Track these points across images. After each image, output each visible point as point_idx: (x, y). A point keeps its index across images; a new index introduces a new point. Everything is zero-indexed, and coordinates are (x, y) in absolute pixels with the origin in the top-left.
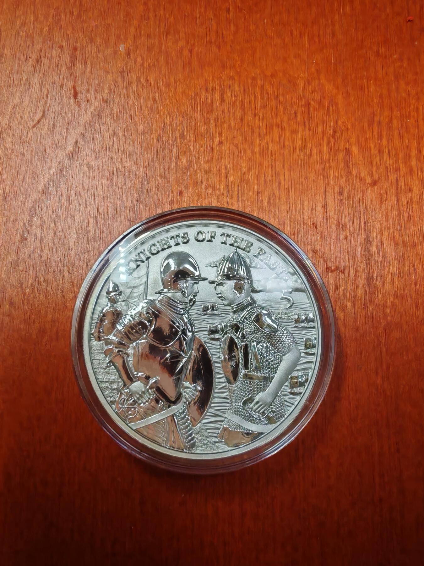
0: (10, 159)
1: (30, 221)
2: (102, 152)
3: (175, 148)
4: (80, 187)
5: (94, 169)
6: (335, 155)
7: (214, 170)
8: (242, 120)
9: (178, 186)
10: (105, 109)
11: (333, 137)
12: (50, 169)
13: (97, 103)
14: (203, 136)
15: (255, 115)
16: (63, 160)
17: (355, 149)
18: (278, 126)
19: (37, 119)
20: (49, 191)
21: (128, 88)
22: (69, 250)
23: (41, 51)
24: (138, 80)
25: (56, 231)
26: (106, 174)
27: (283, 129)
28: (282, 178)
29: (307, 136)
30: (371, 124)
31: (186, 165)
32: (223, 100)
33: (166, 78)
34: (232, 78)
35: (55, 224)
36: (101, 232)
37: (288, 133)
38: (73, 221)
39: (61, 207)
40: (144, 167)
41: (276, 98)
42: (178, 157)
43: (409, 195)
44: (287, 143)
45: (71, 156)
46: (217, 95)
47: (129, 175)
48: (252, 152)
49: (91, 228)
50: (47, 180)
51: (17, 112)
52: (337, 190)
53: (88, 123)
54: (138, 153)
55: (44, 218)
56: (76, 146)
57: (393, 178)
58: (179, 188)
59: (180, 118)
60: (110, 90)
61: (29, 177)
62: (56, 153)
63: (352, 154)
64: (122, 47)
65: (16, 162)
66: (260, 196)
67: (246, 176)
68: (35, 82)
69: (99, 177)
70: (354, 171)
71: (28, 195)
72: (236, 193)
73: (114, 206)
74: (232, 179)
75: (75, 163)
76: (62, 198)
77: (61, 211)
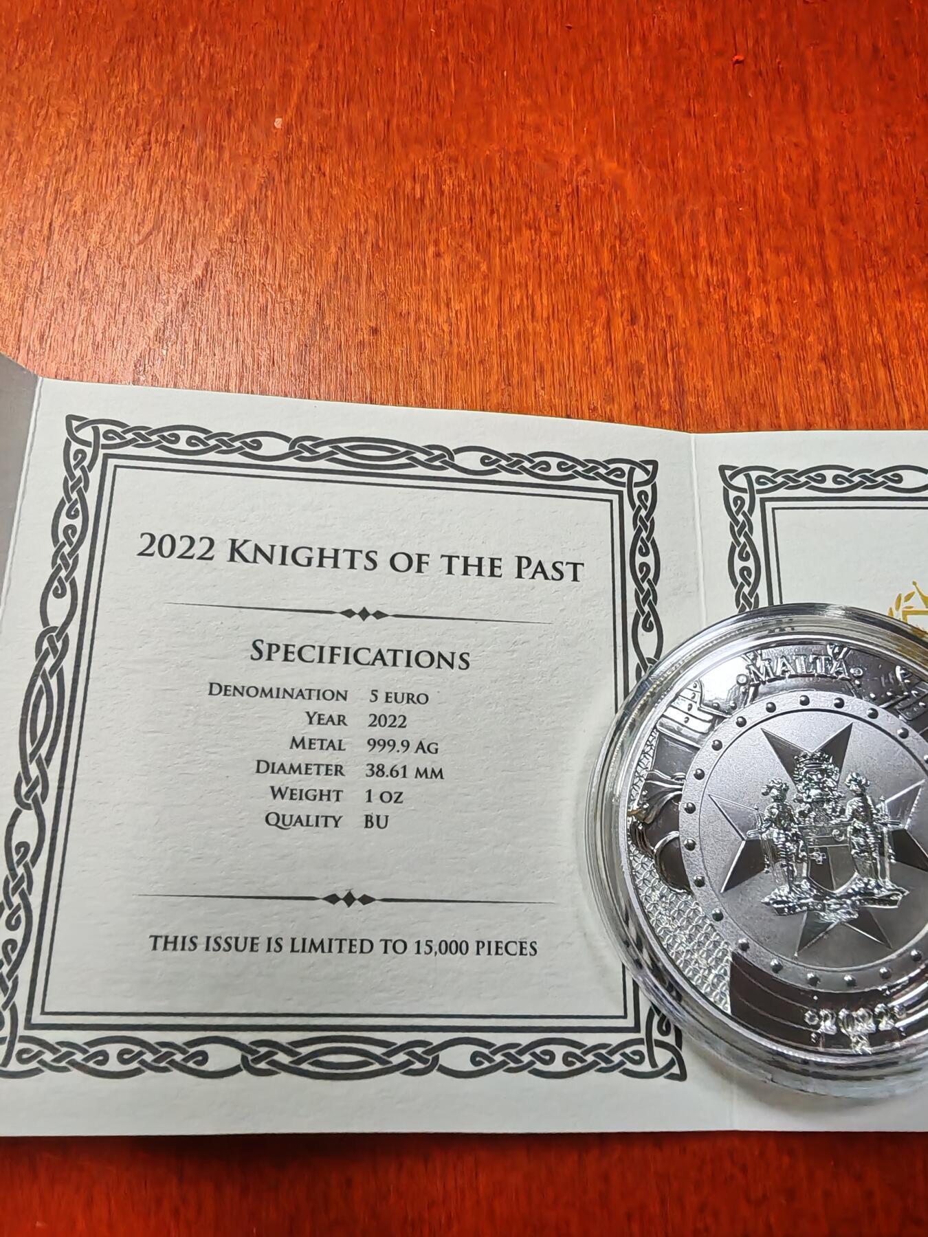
2: (248, 276)
3: (365, 265)
4: (215, 328)
5: (236, 301)
6: (623, 265)
7: (428, 295)
8: (471, 220)
9: (370, 321)
10: (253, 213)
11: (619, 238)
12: (166, 303)
13: (240, 206)
14: (409, 245)
15: (492, 212)
16: (186, 290)
17: (654, 255)
18: (529, 227)
19: (145, 230)
20: (166, 337)
21: (288, 182)
23: (150, 134)
24: (305, 169)
26: (256, 308)
27: (538, 230)
28: (537, 303)
29: (577, 238)
30: (679, 217)
31: (383, 288)
32: (440, 192)
33: (348, 163)
34: (455, 160)
37: (545, 236)
39: (185, 359)
40: (316, 296)
41: (525, 185)
42: (370, 279)
43: (745, 319)
44: (545, 250)
45: (200, 284)
46: (431, 186)
47: (292, 308)
48: (489, 266)
50: (161, 319)
51: (113, 224)
52: (627, 316)
53: (227, 234)
54: (306, 275)
56: (207, 270)
57: (717, 295)
58: (373, 324)
59: (371, 222)
60: (261, 186)
61: (133, 317)
62: (176, 280)
63: (650, 264)
64: (278, 123)
65: (113, 296)
66: (503, 330)
67: (479, 302)
68: (141, 178)
69: (244, 312)
70: (656, 287)
71: (132, 343)
72: (464, 326)
73: (270, 354)
74: (457, 308)
75: (206, 294)
76: (186, 346)
77: (184, 365)
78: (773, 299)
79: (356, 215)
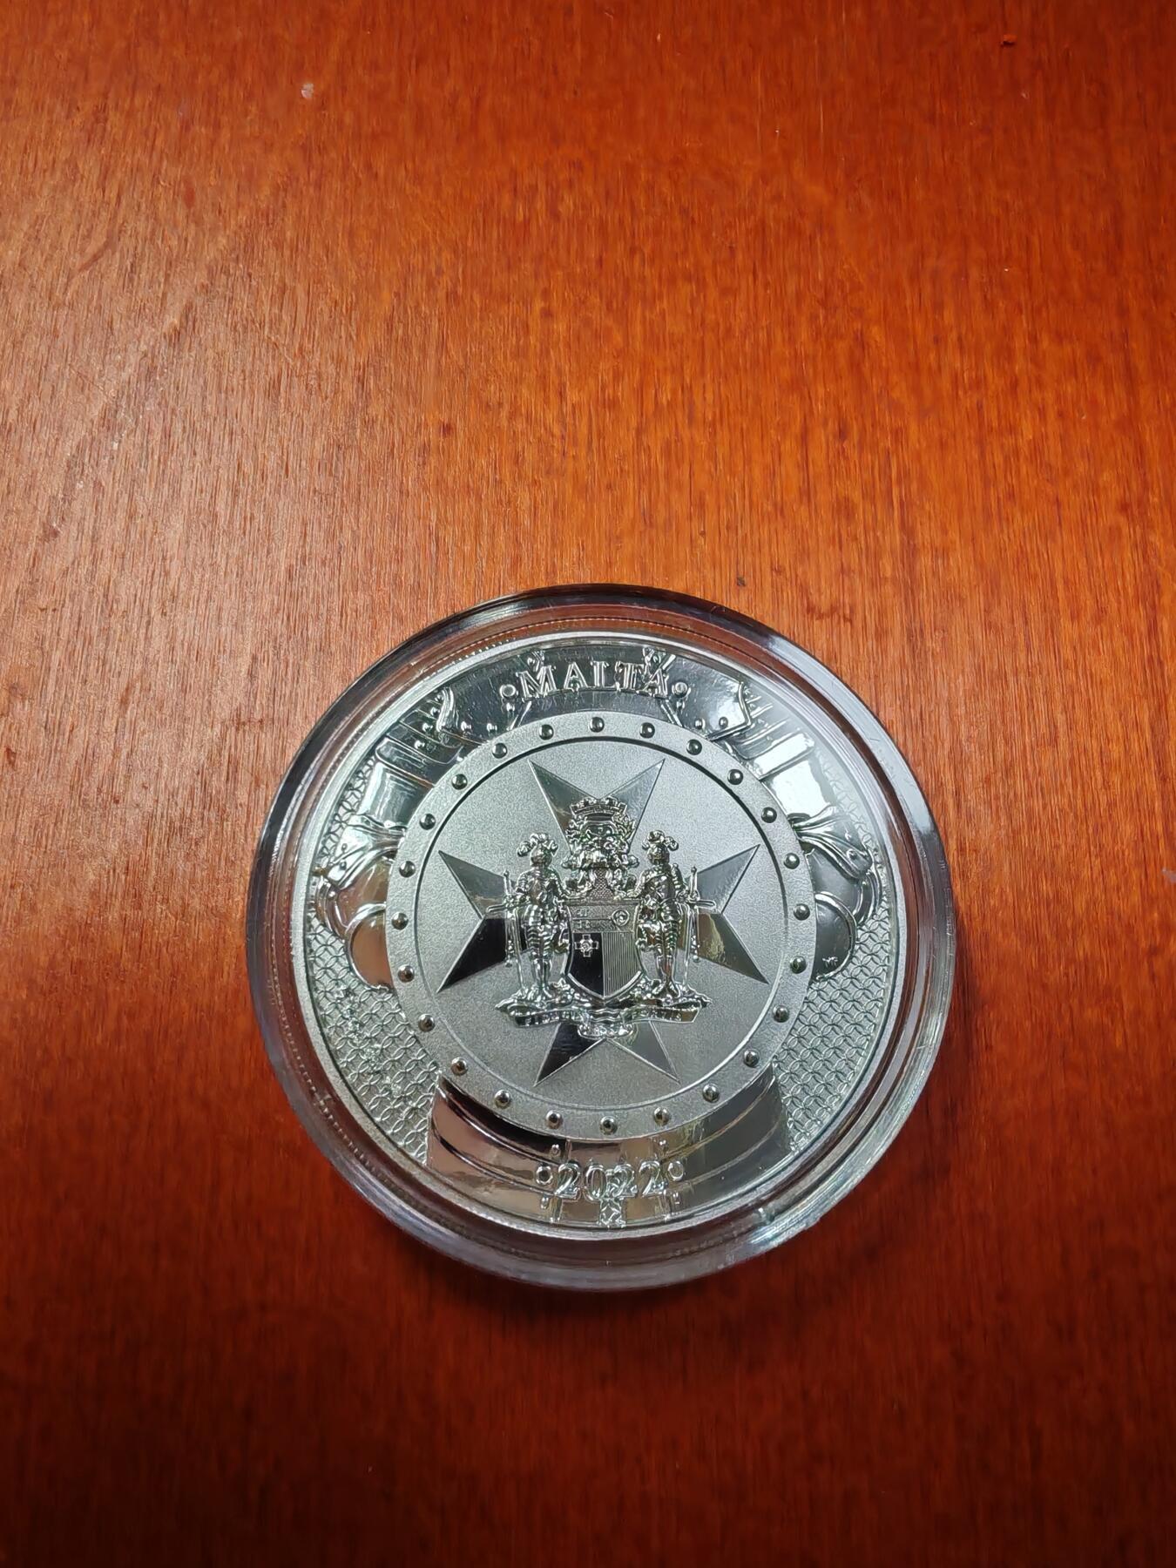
0: (21, 342)
1: (69, 490)
2: (252, 330)
3: (435, 324)
4: (197, 411)
5: (231, 369)
6: (829, 345)
7: (531, 376)
8: (600, 262)
9: (440, 412)
10: (263, 232)
11: (824, 303)
12: (121, 367)
13: (243, 218)
14: (505, 298)
15: (633, 251)
16: (154, 347)
17: (876, 333)
18: (688, 278)
19: (91, 249)
20: (119, 421)
21: (318, 186)
22: (164, 559)
23: (105, 96)
24: (347, 167)
25: (131, 516)
26: (262, 382)
27: (702, 285)
28: (698, 400)
29: (760, 300)
30: (915, 277)
31: (461, 362)
32: (554, 215)
33: (414, 161)
34: (578, 166)
35: (131, 497)
36: (245, 518)
37: (713, 293)
38: (176, 493)
39: (147, 457)
40: (357, 367)
41: (684, 211)
42: (442, 346)
43: (1009, 441)
44: (711, 317)
45: (176, 338)
46: (540, 205)
47: (319, 385)
48: (626, 337)
49: (221, 507)
50: (112, 393)
51: (42, 236)
52: (832, 426)
53: (221, 262)
54: (343, 334)
55: (104, 484)
56: (187, 317)
57: (968, 401)
58: (445, 418)
59: (447, 255)
60: (277, 188)
61: (68, 386)
62: (138, 330)
63: (869, 346)
64: (307, 90)
65: (37, 351)
66: (644, 439)
67: (609, 391)
68: (90, 166)
69: (244, 388)
70: (875, 384)
71: (65, 429)
72: (585, 430)
73: (281, 458)
74: (575, 399)
75: (186, 354)
76: (150, 438)
77: (146, 468)
78: (1051, 415)
79: (424, 244)
